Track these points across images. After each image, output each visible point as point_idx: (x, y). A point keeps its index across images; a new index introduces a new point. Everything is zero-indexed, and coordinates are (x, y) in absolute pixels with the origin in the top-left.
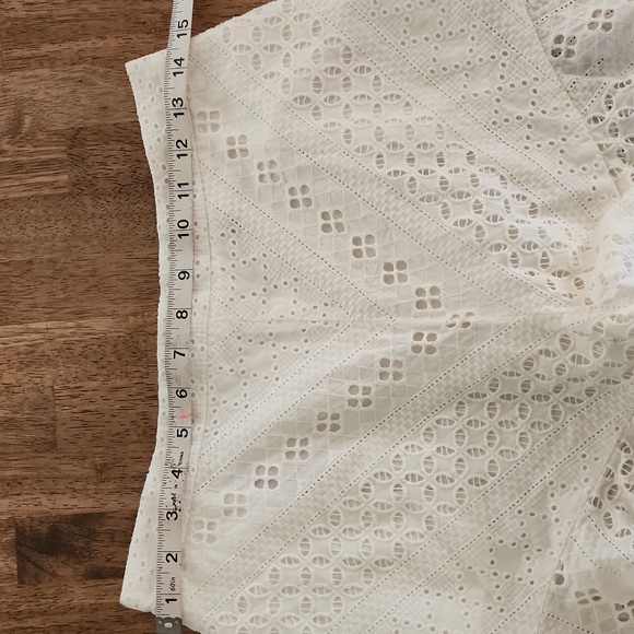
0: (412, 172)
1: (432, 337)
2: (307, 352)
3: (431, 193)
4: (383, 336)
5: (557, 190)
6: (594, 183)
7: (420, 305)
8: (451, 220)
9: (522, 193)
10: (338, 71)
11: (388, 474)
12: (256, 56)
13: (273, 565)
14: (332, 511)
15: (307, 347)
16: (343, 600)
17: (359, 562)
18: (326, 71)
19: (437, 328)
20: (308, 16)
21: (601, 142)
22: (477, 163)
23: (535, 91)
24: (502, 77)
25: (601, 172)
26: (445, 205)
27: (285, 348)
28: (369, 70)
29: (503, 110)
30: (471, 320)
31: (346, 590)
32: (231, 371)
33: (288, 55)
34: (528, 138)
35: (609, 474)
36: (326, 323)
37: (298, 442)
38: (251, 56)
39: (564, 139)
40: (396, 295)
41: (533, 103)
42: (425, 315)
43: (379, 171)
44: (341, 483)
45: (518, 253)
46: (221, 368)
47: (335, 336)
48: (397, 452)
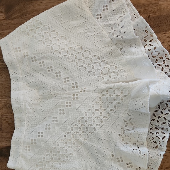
0: (68, 55)
1: (77, 95)
2: (48, 102)
3: (73, 60)
4: (66, 96)
5: (103, 52)
6: (112, 48)
7: (73, 87)
8: (78, 66)
9: (95, 54)
10: (47, 33)
11: (70, 132)
12: (28, 33)
13: (44, 156)
14: (57, 142)
15: (48, 101)
16: (61, 163)
17: (65, 155)
18: (44, 33)
19: (78, 92)
20: (38, 21)
21: (111, 38)
22: (83, 50)
23: (94, 29)
24: (86, 27)
25: (113, 45)
26: (77, 62)
27: (43, 102)
28: (55, 31)
29: (88, 34)
30: (85, 90)
31: (62, 161)
32: (31, 109)
33: (35, 31)
34: (94, 40)
35: (122, 128)
36: (52, 95)
37: (48, 126)
38: (27, 33)
39: (103, 39)
40: (67, 86)
41: (94, 32)
42: (75, 90)
43: (60, 56)
44: (59, 135)
45: (95, 72)
46: (28, 108)
47: (54, 97)
48: (72, 126)
